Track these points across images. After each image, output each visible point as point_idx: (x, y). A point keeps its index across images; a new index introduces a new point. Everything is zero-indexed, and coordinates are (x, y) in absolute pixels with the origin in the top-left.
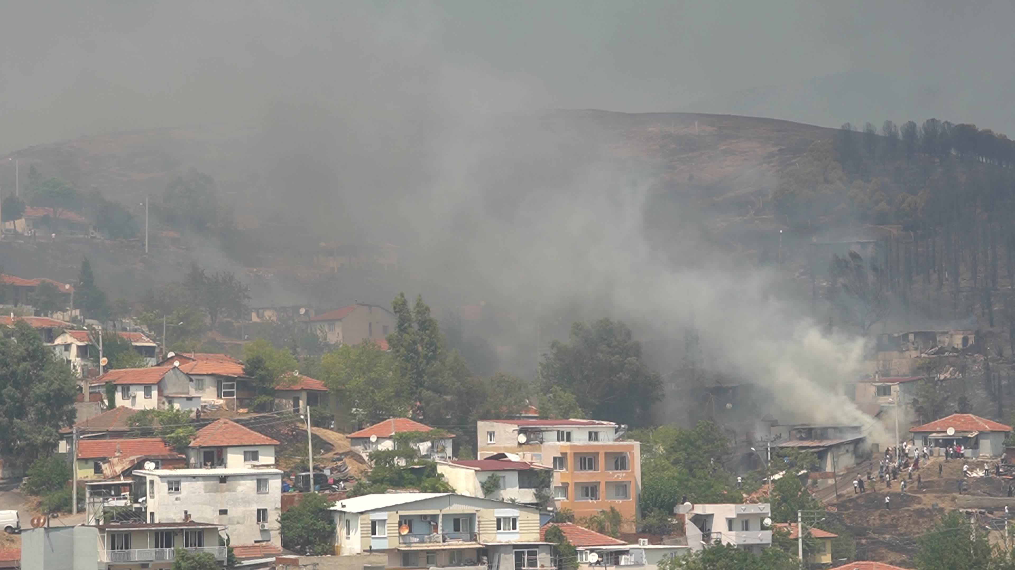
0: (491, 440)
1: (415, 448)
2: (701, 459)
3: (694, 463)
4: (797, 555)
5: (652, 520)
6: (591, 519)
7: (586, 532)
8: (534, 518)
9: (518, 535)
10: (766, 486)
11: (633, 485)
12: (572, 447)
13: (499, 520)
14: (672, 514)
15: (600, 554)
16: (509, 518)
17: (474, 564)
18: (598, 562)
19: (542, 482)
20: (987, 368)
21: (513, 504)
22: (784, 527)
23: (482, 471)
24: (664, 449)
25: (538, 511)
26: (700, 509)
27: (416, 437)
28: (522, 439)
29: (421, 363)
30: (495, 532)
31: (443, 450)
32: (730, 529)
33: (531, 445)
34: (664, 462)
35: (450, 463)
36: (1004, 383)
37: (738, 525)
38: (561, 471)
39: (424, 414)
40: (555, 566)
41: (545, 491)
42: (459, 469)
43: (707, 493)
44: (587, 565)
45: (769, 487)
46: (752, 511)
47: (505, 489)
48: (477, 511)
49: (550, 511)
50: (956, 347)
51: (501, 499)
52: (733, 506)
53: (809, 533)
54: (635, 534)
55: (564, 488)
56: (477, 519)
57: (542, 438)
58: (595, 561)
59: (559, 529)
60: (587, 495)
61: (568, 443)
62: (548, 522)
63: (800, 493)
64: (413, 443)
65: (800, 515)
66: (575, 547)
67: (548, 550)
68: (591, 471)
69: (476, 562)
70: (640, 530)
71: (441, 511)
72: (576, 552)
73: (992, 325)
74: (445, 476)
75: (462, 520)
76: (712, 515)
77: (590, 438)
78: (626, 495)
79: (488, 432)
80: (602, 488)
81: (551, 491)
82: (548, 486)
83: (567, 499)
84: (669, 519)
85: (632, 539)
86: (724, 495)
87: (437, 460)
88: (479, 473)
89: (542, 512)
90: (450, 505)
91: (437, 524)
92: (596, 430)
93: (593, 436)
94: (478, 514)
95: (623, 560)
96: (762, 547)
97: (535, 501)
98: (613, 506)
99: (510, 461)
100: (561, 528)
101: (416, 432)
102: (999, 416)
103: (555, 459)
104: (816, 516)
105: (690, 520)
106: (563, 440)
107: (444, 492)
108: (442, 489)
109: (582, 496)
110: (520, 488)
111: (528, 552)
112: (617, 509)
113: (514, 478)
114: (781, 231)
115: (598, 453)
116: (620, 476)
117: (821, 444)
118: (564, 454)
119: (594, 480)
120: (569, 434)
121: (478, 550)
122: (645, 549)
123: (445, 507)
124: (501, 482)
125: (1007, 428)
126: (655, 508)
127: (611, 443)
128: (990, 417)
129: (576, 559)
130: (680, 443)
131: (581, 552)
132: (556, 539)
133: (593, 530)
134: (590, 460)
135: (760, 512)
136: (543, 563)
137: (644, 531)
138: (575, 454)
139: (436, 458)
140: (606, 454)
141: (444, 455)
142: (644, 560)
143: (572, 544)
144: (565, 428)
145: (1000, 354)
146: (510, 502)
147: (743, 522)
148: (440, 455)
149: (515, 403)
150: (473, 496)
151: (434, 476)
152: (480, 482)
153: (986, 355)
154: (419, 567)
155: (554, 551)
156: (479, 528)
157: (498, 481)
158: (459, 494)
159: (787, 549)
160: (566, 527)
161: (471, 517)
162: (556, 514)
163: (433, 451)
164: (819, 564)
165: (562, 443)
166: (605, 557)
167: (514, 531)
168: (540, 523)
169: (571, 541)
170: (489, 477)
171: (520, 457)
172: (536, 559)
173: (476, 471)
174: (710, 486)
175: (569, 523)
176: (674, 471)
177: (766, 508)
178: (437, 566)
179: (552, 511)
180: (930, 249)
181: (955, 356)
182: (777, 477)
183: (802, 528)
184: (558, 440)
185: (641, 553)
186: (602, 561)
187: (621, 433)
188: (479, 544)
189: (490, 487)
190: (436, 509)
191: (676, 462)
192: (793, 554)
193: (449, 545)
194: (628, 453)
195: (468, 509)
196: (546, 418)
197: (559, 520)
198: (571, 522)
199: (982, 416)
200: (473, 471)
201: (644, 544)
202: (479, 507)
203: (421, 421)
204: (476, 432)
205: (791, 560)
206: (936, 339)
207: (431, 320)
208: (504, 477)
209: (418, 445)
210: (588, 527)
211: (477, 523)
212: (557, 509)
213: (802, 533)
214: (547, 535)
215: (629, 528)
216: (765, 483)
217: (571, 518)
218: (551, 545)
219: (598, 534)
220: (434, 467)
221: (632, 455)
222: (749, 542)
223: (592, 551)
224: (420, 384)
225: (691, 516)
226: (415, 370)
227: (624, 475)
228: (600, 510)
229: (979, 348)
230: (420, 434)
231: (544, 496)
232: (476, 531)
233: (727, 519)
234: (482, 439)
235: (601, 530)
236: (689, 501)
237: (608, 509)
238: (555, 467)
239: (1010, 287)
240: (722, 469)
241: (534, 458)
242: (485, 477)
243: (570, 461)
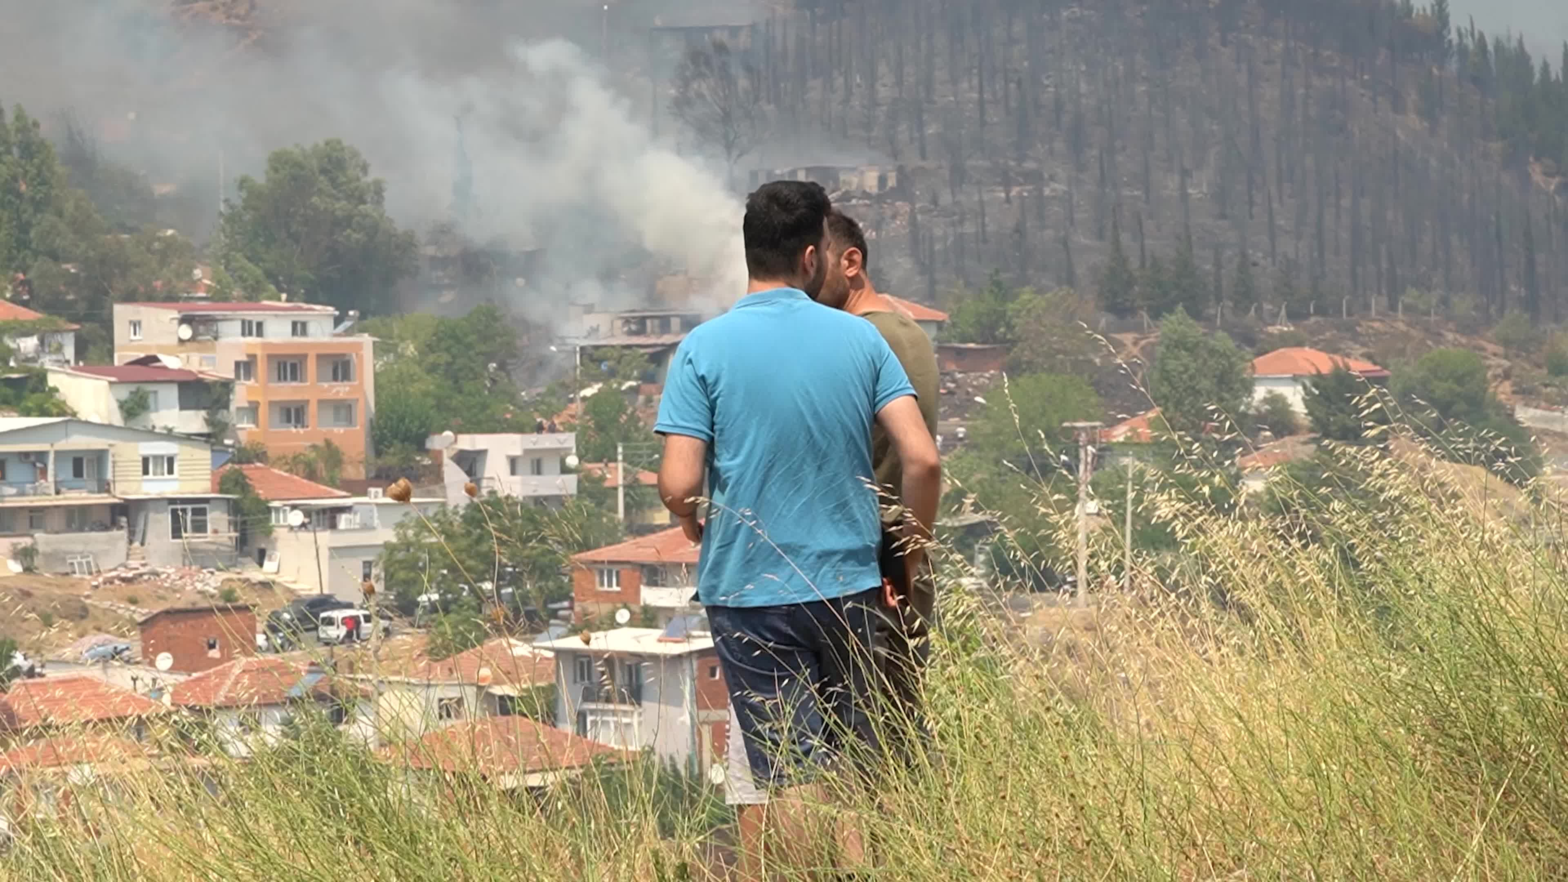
0: (135, 334)
1: (13, 345)
2: (472, 365)
3: (460, 370)
4: (616, 512)
5: (391, 460)
6: (295, 458)
7: (286, 478)
8: (203, 456)
9: (177, 484)
10: (573, 406)
11: (361, 403)
12: (265, 345)
13: (145, 460)
14: (422, 449)
15: (307, 513)
16: (162, 457)
17: (106, 528)
18: (303, 525)
19: (217, 401)
20: (913, 222)
21: (169, 435)
22: (596, 469)
23: (121, 382)
24: (416, 349)
25: (208, 446)
26: (468, 442)
27: (14, 328)
28: (186, 332)
29: (25, 211)
30: (139, 478)
31: (59, 349)
32: (513, 472)
33: (199, 342)
34: (416, 369)
35: (69, 371)
36: (938, 247)
37: (524, 466)
38: (248, 383)
39: (30, 292)
40: (236, 531)
41: (222, 415)
42: (83, 380)
43: (481, 417)
44: (286, 530)
45: (577, 408)
46: (547, 445)
47: (157, 410)
48: (111, 445)
49: (228, 446)
50: (868, 190)
51: (150, 428)
52: (516, 437)
53: (636, 480)
54: (363, 481)
55: (253, 410)
56: (110, 459)
57: (217, 332)
58: (299, 523)
59: (242, 474)
60: (289, 421)
61: (259, 340)
62: (226, 463)
63: (625, 417)
64: (10, 337)
65: (620, 450)
66: (268, 501)
67: (224, 507)
68: (294, 384)
69: (109, 524)
70: (372, 475)
71: (52, 445)
72: (269, 510)
73: (923, 157)
74: (61, 390)
75: (88, 461)
76: (484, 452)
77: (294, 332)
78: (350, 421)
79: (130, 322)
80: (312, 410)
81: (231, 415)
82: (226, 407)
83: (257, 426)
84: (418, 458)
85: (357, 488)
86: (506, 420)
87: (48, 366)
88: (116, 386)
89: (215, 448)
90: (67, 435)
91: (46, 465)
92: (303, 319)
93: (300, 328)
94: (112, 451)
95: (343, 521)
96: (558, 500)
97: (205, 430)
98: (328, 437)
99: (165, 368)
100: (245, 472)
101: (16, 320)
102: (930, 297)
103: (237, 364)
104: (644, 451)
105: (452, 458)
106: (250, 334)
107: (58, 415)
108: (55, 411)
109: (281, 422)
110: (182, 408)
111: (193, 510)
112: (336, 443)
113: (170, 394)
114: (606, 7)
115: (305, 356)
116: (341, 390)
117: (660, 341)
118: (253, 358)
119: (298, 397)
120: (260, 325)
121: (113, 506)
122: (377, 505)
123: (59, 440)
124: (151, 399)
125: (940, 316)
126: (395, 442)
127: (326, 339)
128: (916, 299)
129: (268, 520)
130: (440, 340)
131: (277, 509)
132: (238, 489)
133: (297, 474)
134: (294, 366)
135: (558, 446)
136: (216, 527)
137: (378, 477)
138: (270, 357)
139: (47, 362)
140: (320, 357)
141: (60, 357)
142: (376, 522)
143: (263, 497)
144: (254, 316)
145: (935, 202)
146: (165, 432)
147: (532, 462)
148: (54, 357)
149: (178, 276)
150: (106, 422)
151: (43, 391)
152: (118, 400)
153: (913, 204)
154: (18, 532)
155: (234, 508)
156: (114, 472)
157: (146, 400)
158: (83, 419)
159: (599, 504)
160: (253, 471)
161: (100, 456)
162: (239, 450)
163: (43, 351)
164: (651, 525)
165: (249, 339)
166: (314, 517)
167: (171, 477)
168: (213, 464)
169: (261, 492)
170: (131, 393)
171: (182, 359)
172: (205, 521)
173: (111, 383)
174: (484, 407)
175: (259, 464)
176: (429, 384)
177: (568, 440)
178: (46, 532)
179: (232, 446)
180: (835, 38)
181: (866, 205)
182: (588, 392)
183: (625, 469)
184: (243, 334)
185: (371, 511)
186: (310, 523)
187: (347, 324)
188: (114, 497)
189: (132, 408)
190: (44, 442)
191: (432, 369)
192: (609, 510)
193: (65, 499)
194: (354, 355)
195: (95, 443)
196: (226, 299)
197: (244, 460)
198: (261, 462)
199: (900, 297)
200: (106, 383)
201: (376, 497)
202: (114, 439)
203: (25, 304)
204: (111, 321)
205: (605, 520)
206: (838, 179)
207: (42, 143)
208: (155, 392)
209: (18, 341)
210: (290, 471)
211: (110, 465)
212: (239, 442)
213: (624, 478)
214: (223, 484)
215: (354, 472)
216: (572, 401)
217: (261, 456)
218: (228, 500)
219: (305, 481)
220: (42, 377)
221: (360, 358)
222: (543, 492)
223: (294, 507)
224: (23, 244)
225: (453, 453)
226: (14, 223)
227: (347, 389)
228: (308, 444)
229: (903, 191)
230: (22, 324)
231: (220, 422)
232: (109, 476)
233: (508, 457)
234: (121, 332)
235: (311, 475)
236: (451, 430)
237: (321, 443)
238: (238, 376)
239: (952, 99)
240: (506, 380)
241: (204, 363)
242: (124, 393)
243: (261, 367)
